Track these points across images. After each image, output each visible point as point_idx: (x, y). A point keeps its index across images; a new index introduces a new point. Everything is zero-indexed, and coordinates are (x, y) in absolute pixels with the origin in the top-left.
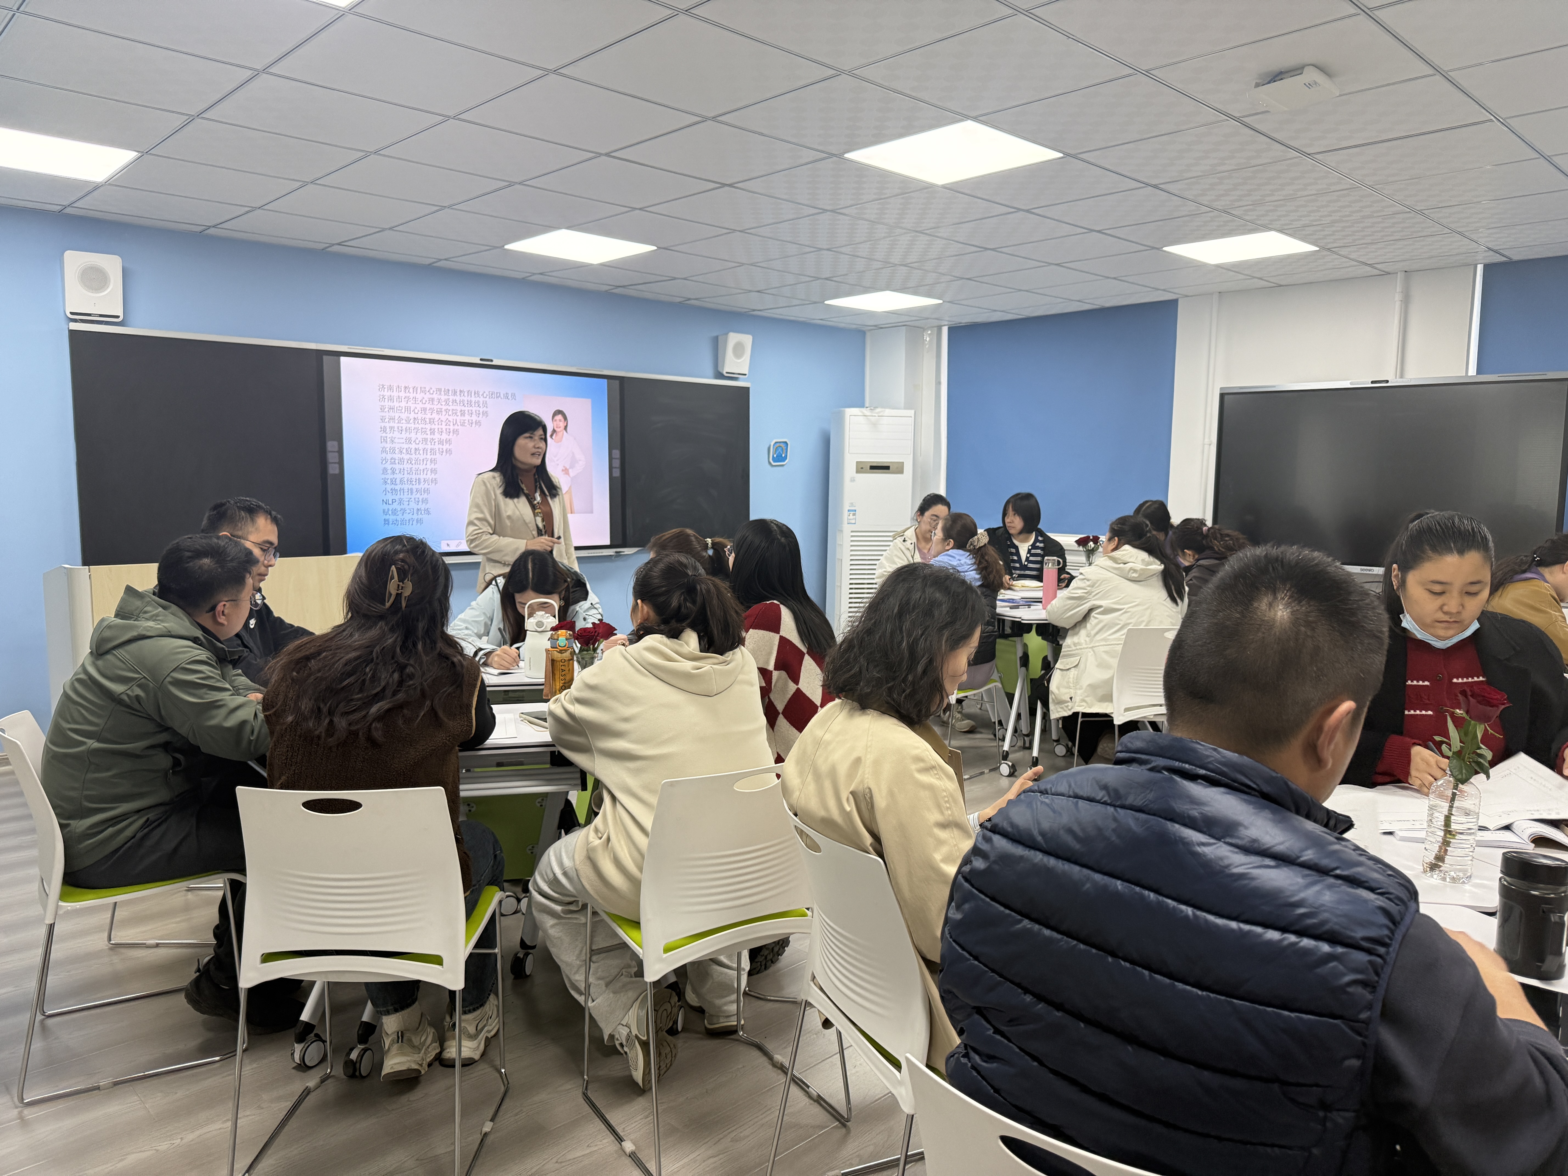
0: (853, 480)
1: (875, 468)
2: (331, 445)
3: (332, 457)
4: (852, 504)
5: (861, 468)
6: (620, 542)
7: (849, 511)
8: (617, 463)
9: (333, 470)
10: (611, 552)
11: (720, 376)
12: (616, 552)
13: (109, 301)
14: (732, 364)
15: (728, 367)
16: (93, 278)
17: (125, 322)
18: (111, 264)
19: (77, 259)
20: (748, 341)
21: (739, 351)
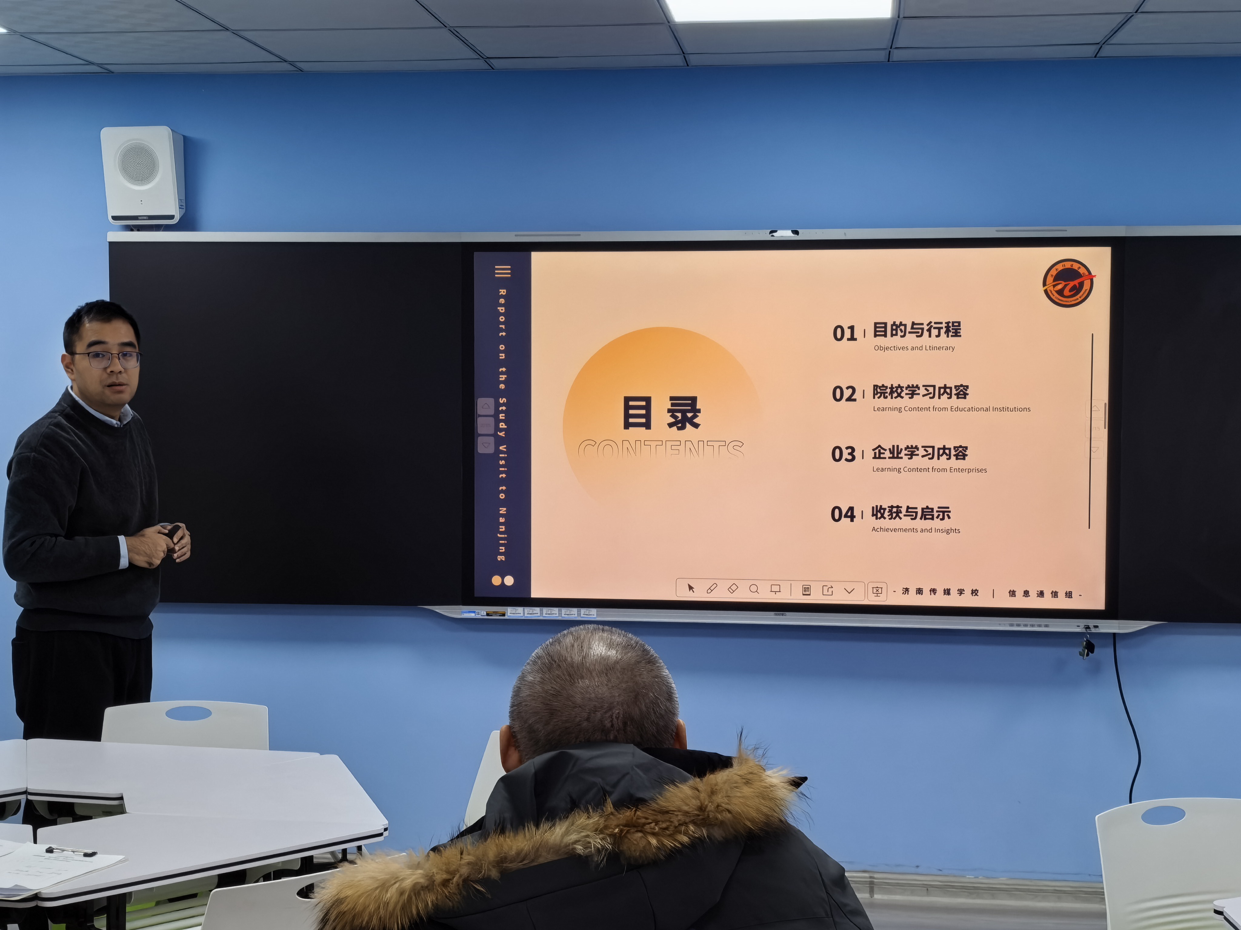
9: (483, 446)
12: (1087, 627)
13: (160, 195)
16: (138, 165)
17: (183, 224)
18: (160, 141)
19: (117, 139)
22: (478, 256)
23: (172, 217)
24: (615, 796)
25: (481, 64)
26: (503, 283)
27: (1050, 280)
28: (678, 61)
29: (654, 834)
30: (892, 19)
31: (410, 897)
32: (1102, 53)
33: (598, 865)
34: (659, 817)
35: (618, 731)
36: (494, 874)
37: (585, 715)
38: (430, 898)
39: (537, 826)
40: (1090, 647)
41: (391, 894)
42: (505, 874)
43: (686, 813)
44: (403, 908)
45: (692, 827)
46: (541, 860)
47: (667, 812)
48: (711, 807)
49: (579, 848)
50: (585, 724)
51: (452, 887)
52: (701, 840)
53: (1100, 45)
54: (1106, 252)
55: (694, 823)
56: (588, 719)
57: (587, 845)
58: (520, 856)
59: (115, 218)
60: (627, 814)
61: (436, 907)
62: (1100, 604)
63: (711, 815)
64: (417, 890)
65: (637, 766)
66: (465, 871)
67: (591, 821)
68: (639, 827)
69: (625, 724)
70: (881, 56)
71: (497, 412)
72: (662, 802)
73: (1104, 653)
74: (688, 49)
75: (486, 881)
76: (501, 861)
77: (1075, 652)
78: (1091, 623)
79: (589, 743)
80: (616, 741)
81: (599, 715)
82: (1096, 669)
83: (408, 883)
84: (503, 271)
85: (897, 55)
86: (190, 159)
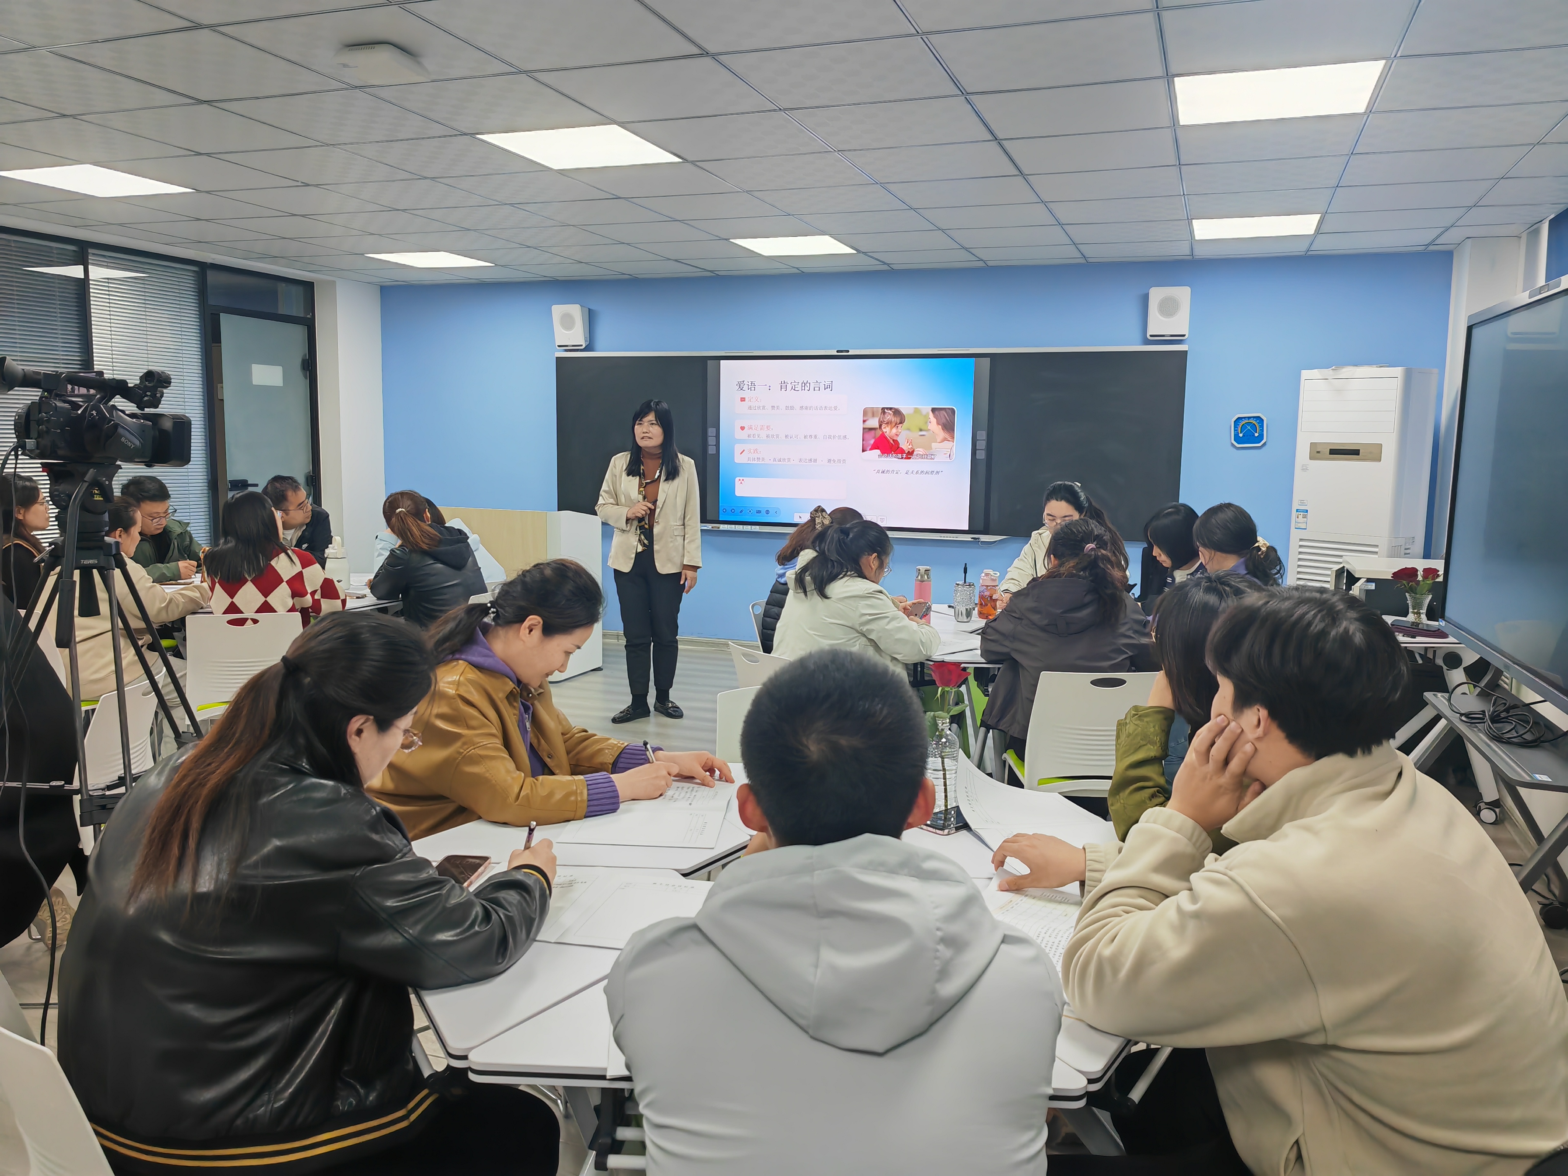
0: (1305, 469)
1: (1337, 452)
2: (711, 431)
3: (711, 441)
4: (1302, 503)
5: (1316, 453)
6: (981, 528)
7: (1297, 511)
8: (982, 445)
9: (711, 450)
10: (968, 538)
11: (1147, 342)
13: (576, 336)
14: (1158, 325)
15: (1153, 329)
16: (567, 321)
17: (588, 348)
18: (575, 310)
19: (558, 310)
20: (1183, 294)
21: (1169, 308)
22: (709, 362)
23: (581, 345)
59: (559, 346)
78: (976, 536)
86: (591, 319)
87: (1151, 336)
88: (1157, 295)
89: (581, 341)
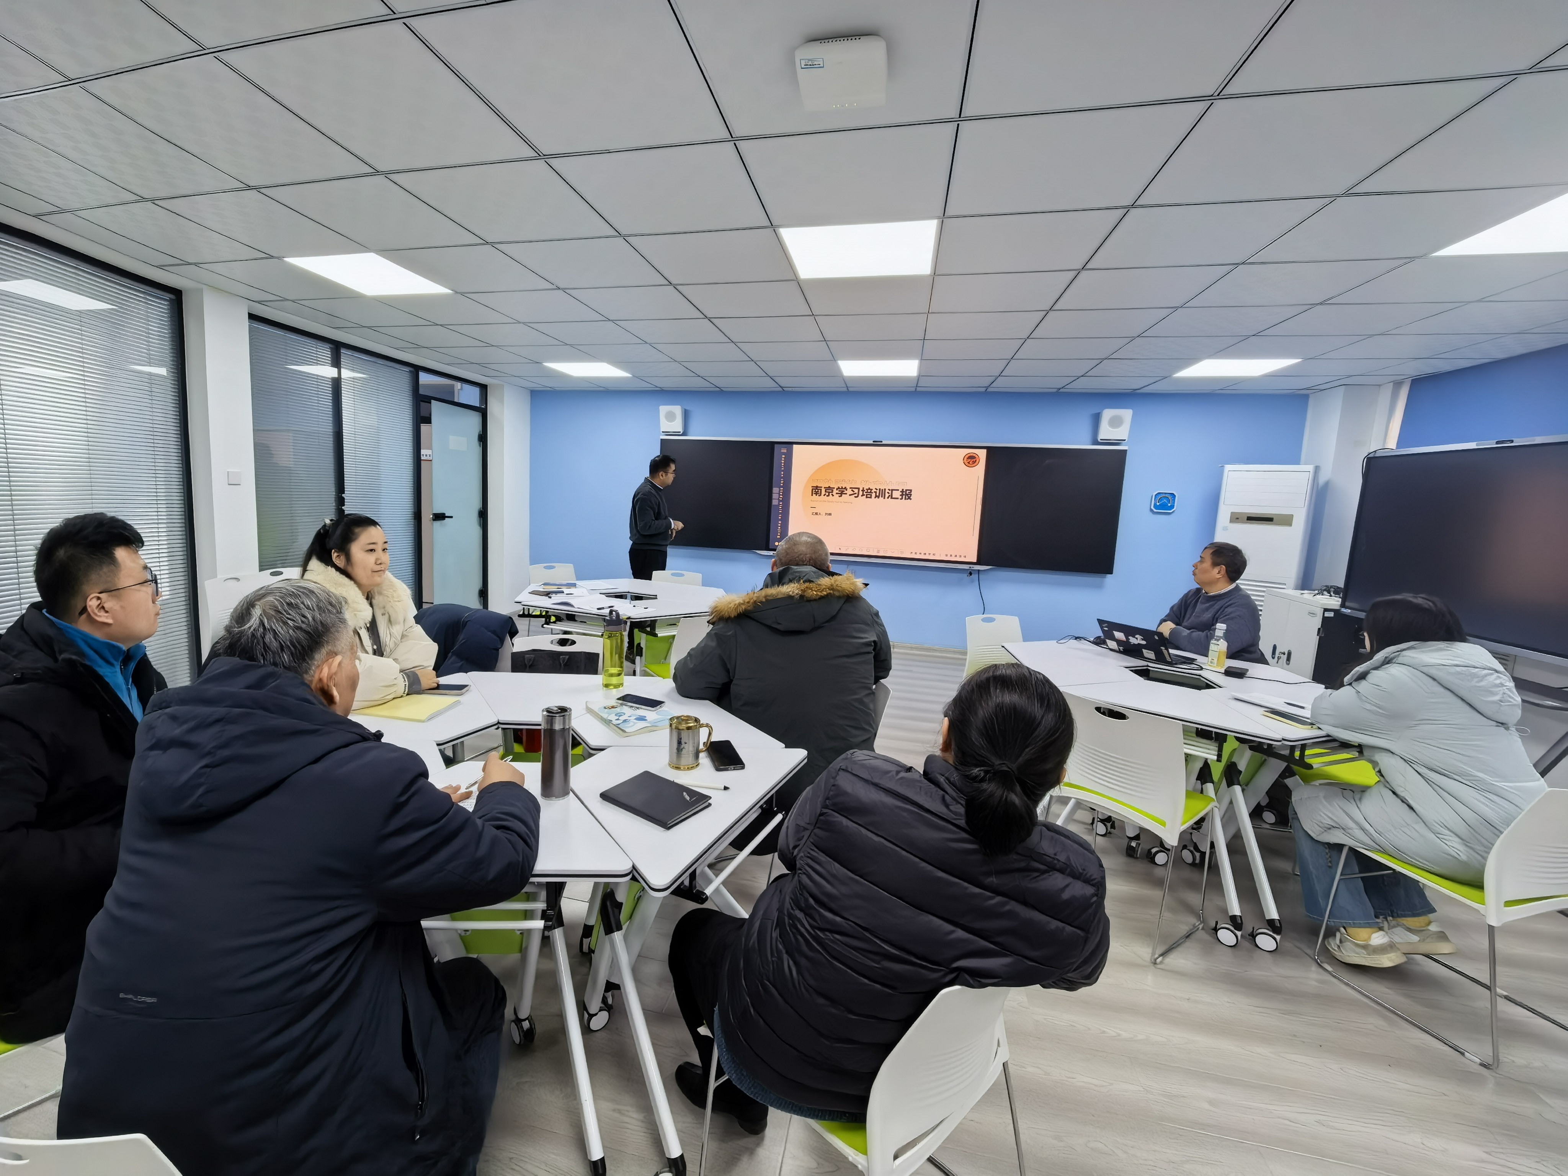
0: (1225, 529)
1: (1254, 519)
2: (775, 490)
3: (775, 496)
5: (1236, 518)
6: (985, 561)
9: (775, 502)
11: (1096, 442)
12: (970, 567)
13: (677, 426)
14: (1106, 432)
15: (1103, 435)
16: (670, 417)
17: (684, 434)
18: (677, 410)
19: (664, 409)
20: (1127, 414)
21: (1116, 422)
22: (776, 446)
23: (680, 432)
24: (803, 580)
25: (780, 389)
26: (784, 454)
27: (965, 458)
28: (845, 389)
29: (815, 591)
30: (917, 376)
31: (737, 606)
32: (988, 390)
33: (797, 598)
34: (817, 586)
35: (808, 561)
36: (764, 600)
37: (797, 555)
38: (743, 607)
39: (778, 586)
40: (971, 574)
41: (732, 605)
42: (767, 601)
43: (826, 586)
44: (735, 609)
45: (827, 590)
46: (778, 597)
47: (820, 585)
48: (835, 585)
49: (791, 593)
50: (797, 559)
51: (751, 603)
52: (830, 593)
53: (987, 387)
54: (985, 451)
55: (828, 589)
56: (798, 557)
57: (793, 592)
58: (772, 595)
59: (663, 432)
60: (807, 584)
61: (745, 609)
62: (975, 560)
63: (835, 587)
64: (740, 604)
65: (812, 572)
66: (755, 599)
67: (796, 585)
68: (811, 589)
69: (810, 559)
70: (913, 389)
71: (780, 492)
72: (819, 582)
73: (975, 576)
74: (848, 386)
75: (761, 602)
76: (766, 597)
77: (965, 575)
78: (971, 566)
79: (797, 565)
80: (806, 565)
81: (802, 556)
82: (972, 581)
83: (737, 602)
84: (784, 450)
85: (918, 389)
86: (686, 415)
87: (1101, 440)
88: (1108, 414)
89: (679, 428)
